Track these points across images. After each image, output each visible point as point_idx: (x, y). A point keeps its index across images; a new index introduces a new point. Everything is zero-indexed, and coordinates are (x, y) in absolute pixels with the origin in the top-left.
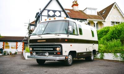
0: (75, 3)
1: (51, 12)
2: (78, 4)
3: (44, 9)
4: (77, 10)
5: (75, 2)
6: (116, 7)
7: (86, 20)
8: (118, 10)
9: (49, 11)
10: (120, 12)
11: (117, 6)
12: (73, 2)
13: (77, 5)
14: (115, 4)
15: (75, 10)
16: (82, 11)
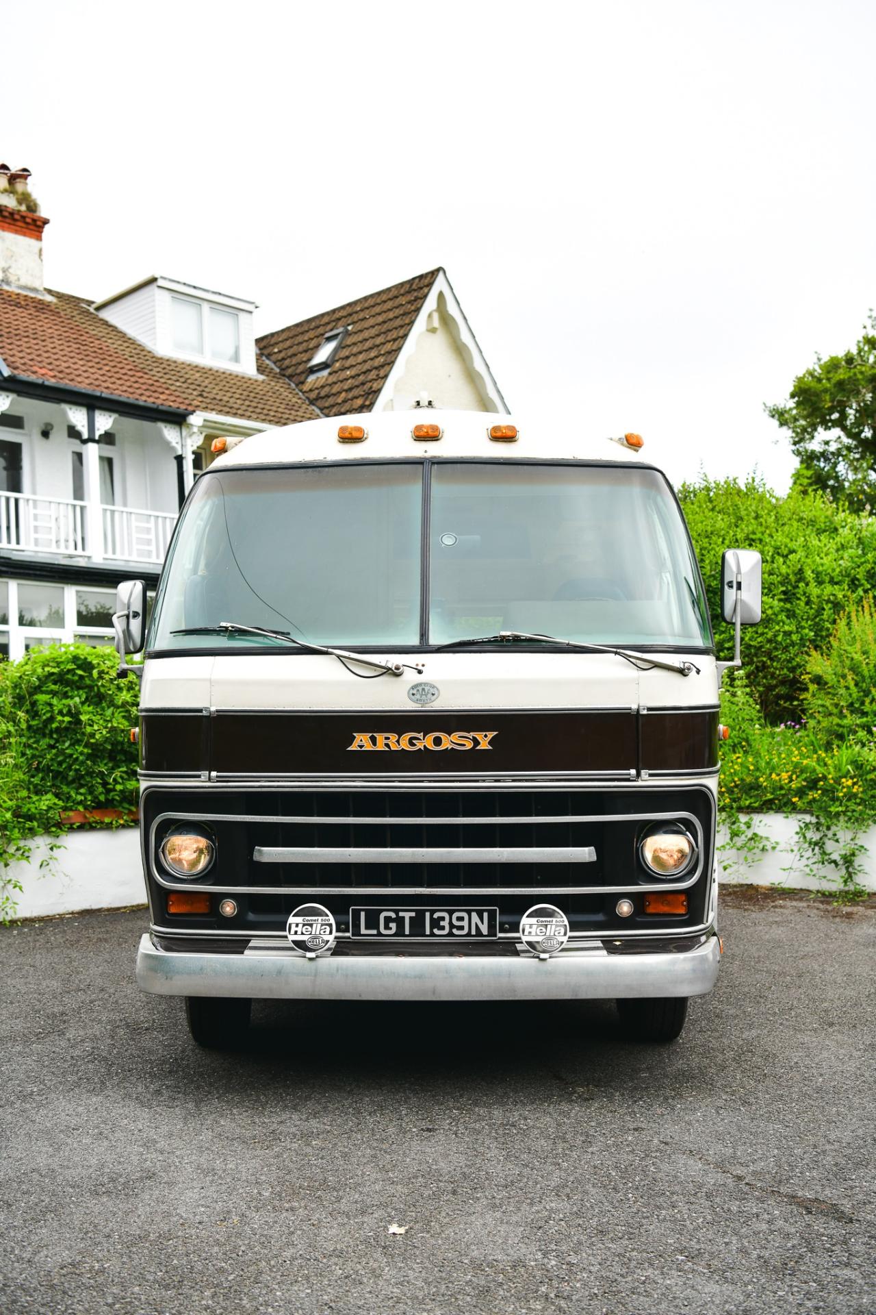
2: (43, 213)
4: (24, 281)
6: (446, 321)
7: (178, 419)
8: (460, 350)
10: (472, 377)
11: (452, 308)
13: (31, 222)
14: (439, 285)
15: (8, 283)
16: (92, 309)
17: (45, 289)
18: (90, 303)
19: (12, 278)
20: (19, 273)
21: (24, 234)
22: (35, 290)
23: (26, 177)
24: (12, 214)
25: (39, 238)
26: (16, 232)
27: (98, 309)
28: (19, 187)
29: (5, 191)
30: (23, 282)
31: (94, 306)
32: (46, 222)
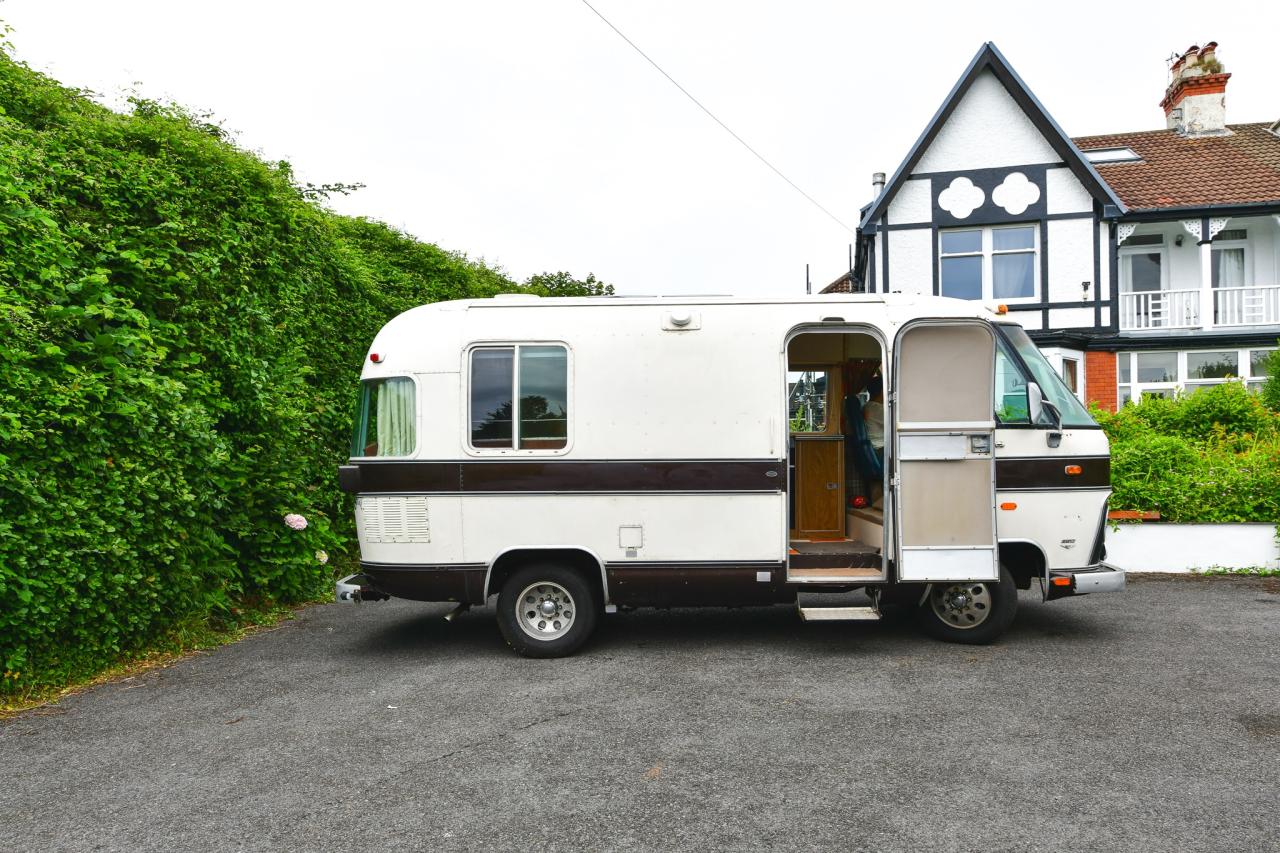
0: (1197, 73)
1: (962, 185)
2: (1226, 69)
3: (907, 174)
5: (1192, 60)
9: (941, 181)
12: (1177, 66)
13: (1215, 81)
15: (1193, 133)
16: (1269, 130)
17: (1226, 126)
18: (1268, 125)
19: (1196, 128)
20: (1202, 122)
21: (1209, 92)
22: (1218, 131)
23: (1213, 49)
24: (1197, 81)
25: (1223, 91)
26: (1202, 93)
27: (1275, 129)
28: (1207, 58)
29: (1194, 65)
30: (1206, 128)
31: (1272, 126)
32: (1228, 76)
